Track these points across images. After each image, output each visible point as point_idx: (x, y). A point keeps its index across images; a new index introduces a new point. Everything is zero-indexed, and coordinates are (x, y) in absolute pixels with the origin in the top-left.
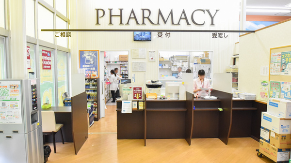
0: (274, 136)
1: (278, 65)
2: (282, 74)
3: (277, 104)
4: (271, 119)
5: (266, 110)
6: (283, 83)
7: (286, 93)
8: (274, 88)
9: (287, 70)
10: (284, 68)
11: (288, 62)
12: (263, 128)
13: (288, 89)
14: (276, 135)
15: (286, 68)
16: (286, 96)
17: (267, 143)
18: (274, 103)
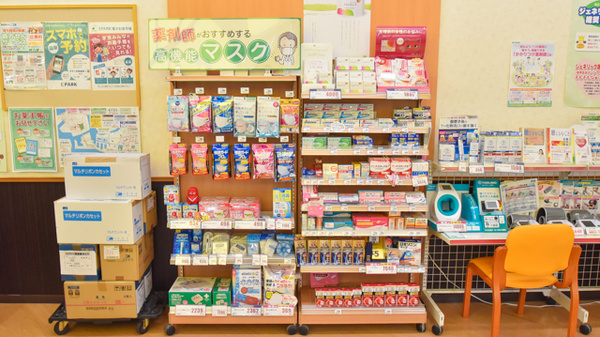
0: (116, 254)
1: (34, 61)
2: (55, 85)
3: (108, 168)
4: (100, 213)
5: (62, 194)
6: (61, 112)
7: (78, 138)
8: (29, 129)
9: (72, 75)
10: (57, 67)
11: (73, 53)
12: (68, 247)
13: (81, 126)
14: (121, 250)
15: (65, 68)
16: (77, 147)
17: (96, 282)
18: (98, 168)
